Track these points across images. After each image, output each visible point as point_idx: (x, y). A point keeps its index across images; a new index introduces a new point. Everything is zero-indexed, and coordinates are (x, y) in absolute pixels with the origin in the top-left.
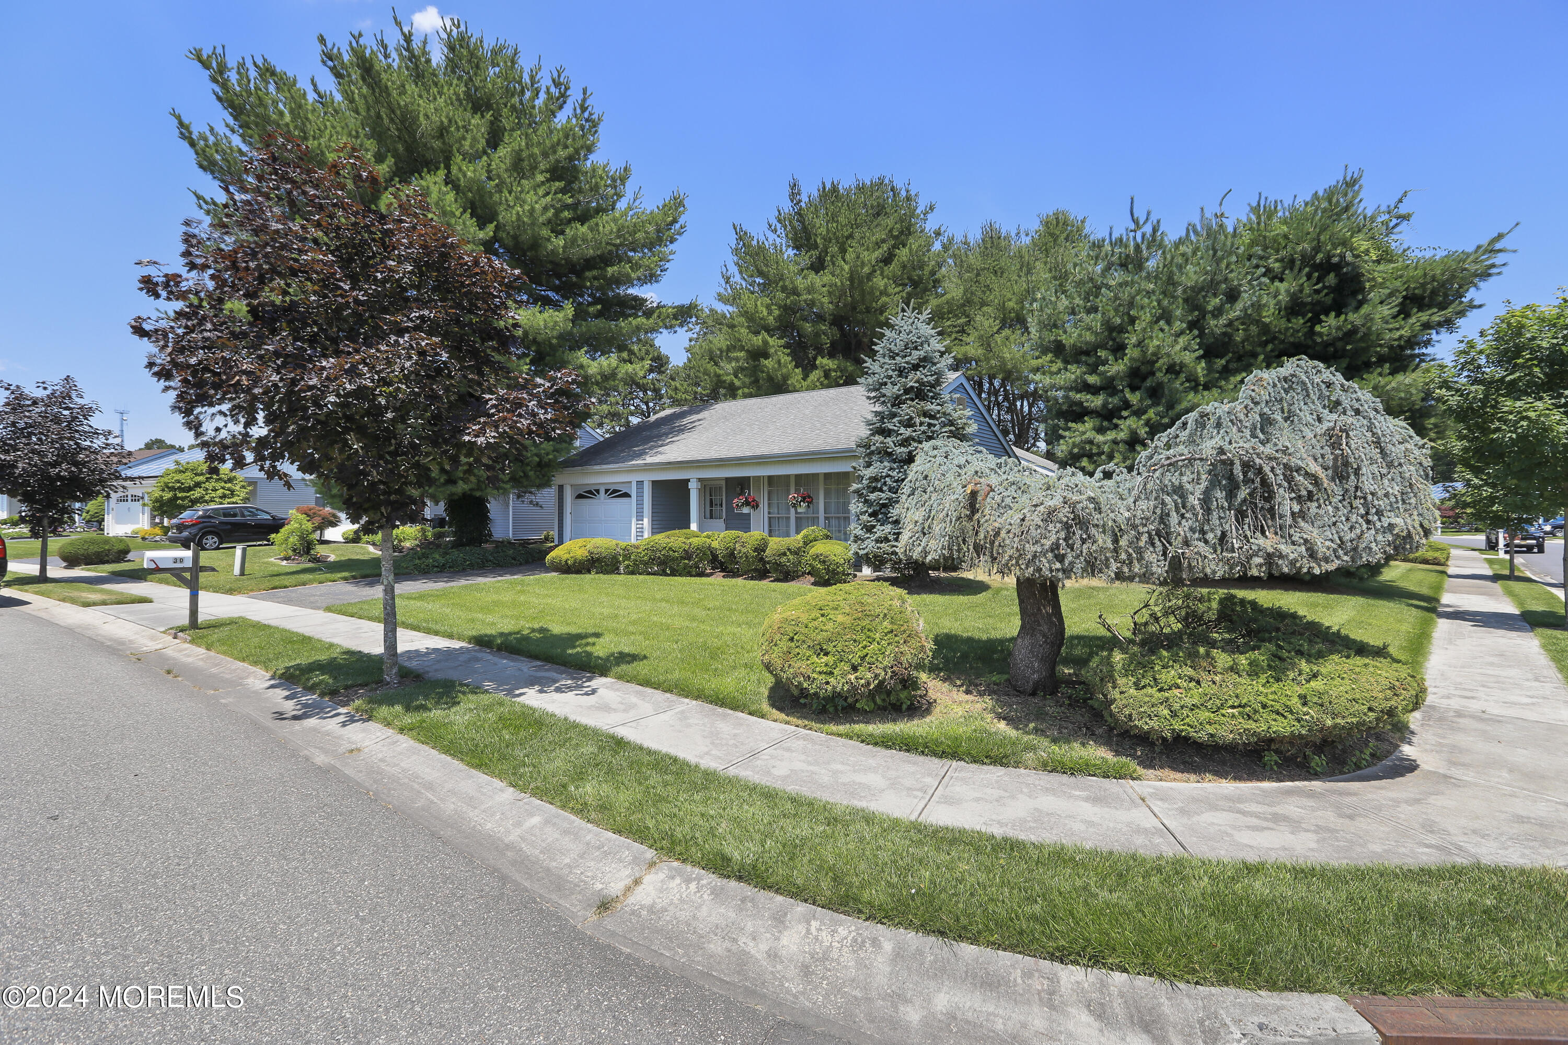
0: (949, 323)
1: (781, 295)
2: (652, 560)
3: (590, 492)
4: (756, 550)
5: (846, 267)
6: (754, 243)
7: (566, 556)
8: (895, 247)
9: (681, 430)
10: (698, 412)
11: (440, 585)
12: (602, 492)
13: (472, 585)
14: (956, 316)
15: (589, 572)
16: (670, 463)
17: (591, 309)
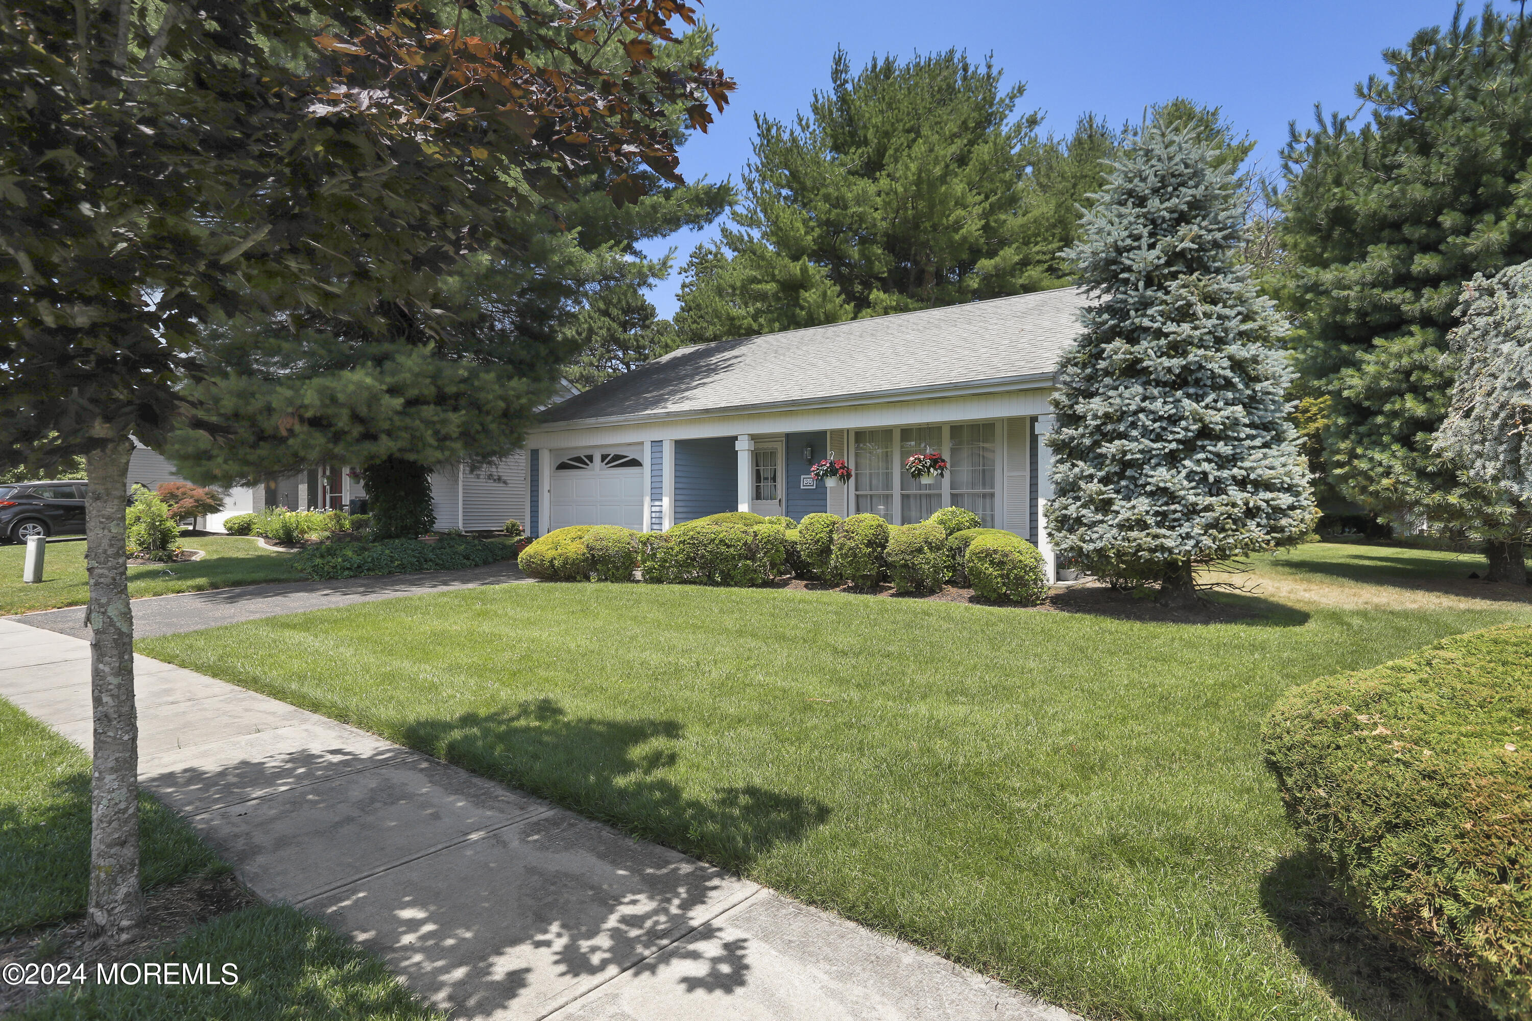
0: (1037, 248)
1: (823, 206)
2: (690, 561)
3: (578, 459)
4: (870, 544)
5: (913, 167)
6: (786, 136)
7: (550, 554)
8: (971, 143)
9: (713, 370)
10: (733, 348)
11: (354, 599)
12: (597, 458)
13: (399, 600)
14: (1045, 240)
15: (587, 578)
16: (707, 411)
17: (582, 180)
